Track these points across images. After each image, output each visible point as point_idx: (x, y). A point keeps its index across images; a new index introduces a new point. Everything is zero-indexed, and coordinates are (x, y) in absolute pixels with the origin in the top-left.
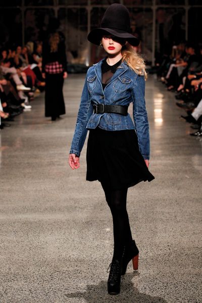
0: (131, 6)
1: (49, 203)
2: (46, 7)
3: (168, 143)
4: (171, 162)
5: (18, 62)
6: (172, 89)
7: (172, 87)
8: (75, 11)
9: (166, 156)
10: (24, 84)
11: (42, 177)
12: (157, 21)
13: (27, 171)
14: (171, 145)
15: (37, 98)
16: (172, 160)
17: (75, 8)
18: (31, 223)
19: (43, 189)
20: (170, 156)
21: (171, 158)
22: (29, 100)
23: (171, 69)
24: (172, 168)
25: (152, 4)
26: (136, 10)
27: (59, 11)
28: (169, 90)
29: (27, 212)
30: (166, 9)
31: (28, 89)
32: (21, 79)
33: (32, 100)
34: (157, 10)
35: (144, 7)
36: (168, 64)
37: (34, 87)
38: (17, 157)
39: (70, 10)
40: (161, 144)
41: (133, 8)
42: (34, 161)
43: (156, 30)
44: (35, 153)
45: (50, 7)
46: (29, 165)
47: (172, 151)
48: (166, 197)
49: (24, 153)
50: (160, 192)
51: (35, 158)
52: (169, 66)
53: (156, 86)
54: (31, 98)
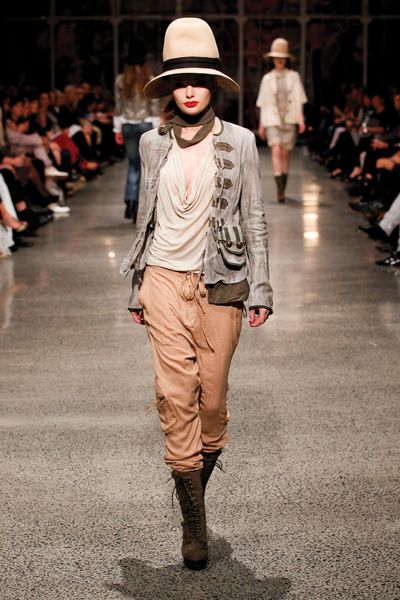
0: (260, 17)
1: (108, 395)
2: (96, 18)
3: (334, 280)
4: (339, 315)
5: (44, 124)
6: (338, 175)
7: (338, 171)
8: (151, 26)
9: (331, 303)
10: (55, 164)
11: (94, 344)
12: (308, 46)
13: (65, 332)
14: (341, 283)
15: (79, 192)
16: (343, 311)
17: (152, 21)
18: (76, 433)
19: (96, 366)
20: (339, 303)
21: (340, 308)
22: (66, 196)
23: (336, 137)
24: (343, 328)
25: (298, 13)
26: (268, 23)
27: (121, 26)
28: (333, 177)
29: (67, 412)
30: (327, 22)
31: (64, 174)
32: (51, 155)
33: (71, 196)
34: (309, 25)
35: (284, 18)
36: (331, 128)
37: (74, 171)
38: (44, 306)
39: (142, 24)
40: (320, 281)
41: (263, 20)
42: (78, 314)
43: (307, 62)
44: (80, 297)
45: (104, 18)
46: (69, 321)
47: (340, 294)
48: (334, 383)
49: (57, 298)
50: (322, 373)
51: (80, 307)
52: (333, 132)
53: (307, 169)
54: (70, 193)
